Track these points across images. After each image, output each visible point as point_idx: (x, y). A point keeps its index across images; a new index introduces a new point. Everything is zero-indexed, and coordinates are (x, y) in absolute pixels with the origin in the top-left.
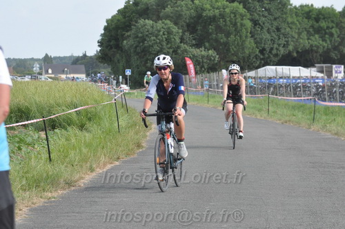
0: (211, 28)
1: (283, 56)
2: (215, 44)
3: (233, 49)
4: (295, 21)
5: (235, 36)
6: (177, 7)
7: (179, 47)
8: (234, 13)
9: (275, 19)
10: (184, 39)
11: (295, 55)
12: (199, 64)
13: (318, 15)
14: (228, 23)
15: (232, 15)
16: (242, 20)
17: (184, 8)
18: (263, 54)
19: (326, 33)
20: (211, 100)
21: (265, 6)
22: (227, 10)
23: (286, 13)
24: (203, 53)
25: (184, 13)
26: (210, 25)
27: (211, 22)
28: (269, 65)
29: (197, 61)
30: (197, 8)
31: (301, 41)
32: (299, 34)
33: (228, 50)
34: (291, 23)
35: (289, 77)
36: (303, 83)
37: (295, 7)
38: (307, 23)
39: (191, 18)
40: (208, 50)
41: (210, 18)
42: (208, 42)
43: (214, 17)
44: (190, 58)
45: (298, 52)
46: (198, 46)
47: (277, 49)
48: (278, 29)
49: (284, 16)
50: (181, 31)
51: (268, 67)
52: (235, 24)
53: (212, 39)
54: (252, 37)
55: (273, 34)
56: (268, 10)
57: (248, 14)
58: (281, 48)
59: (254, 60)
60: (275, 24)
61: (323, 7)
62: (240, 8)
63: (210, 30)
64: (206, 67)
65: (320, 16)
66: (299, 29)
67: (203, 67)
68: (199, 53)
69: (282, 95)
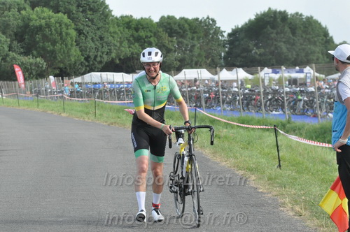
0: (38, 37)
1: (106, 63)
2: (42, 52)
3: (60, 57)
4: (117, 30)
5: (61, 45)
6: (5, 17)
7: (7, 55)
8: (59, 23)
9: (98, 29)
10: (12, 48)
11: (118, 61)
12: (27, 71)
13: (137, 25)
14: (54, 32)
15: (58, 25)
16: (67, 29)
17: (12, 18)
18: (88, 61)
19: (145, 42)
20: (41, 105)
21: (88, 16)
22: (52, 20)
23: (108, 24)
24: (31, 60)
25: (11, 23)
26: (36, 34)
27: (38, 31)
28: (94, 71)
29: (25, 68)
30: (24, 18)
31: (123, 49)
32: (121, 43)
33: (55, 58)
34: (113, 33)
35: (113, 83)
36: (126, 88)
37: (116, 18)
38: (128, 33)
39: (18, 27)
40: (36, 58)
41: (37, 27)
42: (36, 50)
43: (41, 26)
44: (19, 65)
45: (120, 59)
46: (26, 53)
47: (101, 57)
48: (101, 38)
49: (107, 26)
50: (9, 40)
51: (93, 73)
52: (61, 34)
53: (40, 47)
54: (77, 45)
55: (97, 43)
56: (92, 21)
57: (73, 24)
58: (104, 56)
59: (80, 66)
60: (99, 33)
61: (142, 18)
62: (65, 18)
63: (38, 39)
64: (34, 73)
65: (139, 26)
66: (120, 38)
67: (31, 73)
68: (28, 61)
69: (107, 99)
